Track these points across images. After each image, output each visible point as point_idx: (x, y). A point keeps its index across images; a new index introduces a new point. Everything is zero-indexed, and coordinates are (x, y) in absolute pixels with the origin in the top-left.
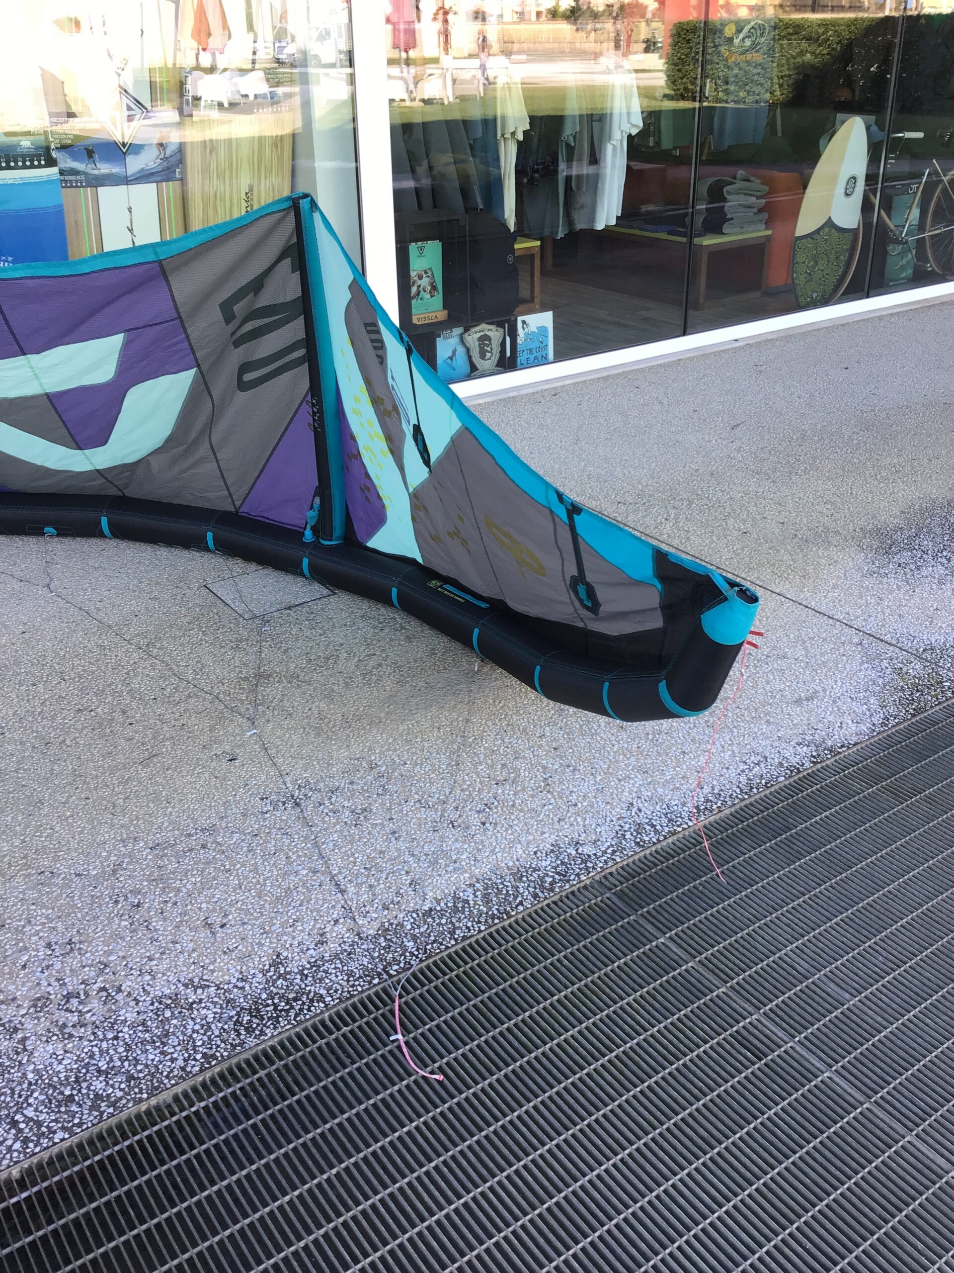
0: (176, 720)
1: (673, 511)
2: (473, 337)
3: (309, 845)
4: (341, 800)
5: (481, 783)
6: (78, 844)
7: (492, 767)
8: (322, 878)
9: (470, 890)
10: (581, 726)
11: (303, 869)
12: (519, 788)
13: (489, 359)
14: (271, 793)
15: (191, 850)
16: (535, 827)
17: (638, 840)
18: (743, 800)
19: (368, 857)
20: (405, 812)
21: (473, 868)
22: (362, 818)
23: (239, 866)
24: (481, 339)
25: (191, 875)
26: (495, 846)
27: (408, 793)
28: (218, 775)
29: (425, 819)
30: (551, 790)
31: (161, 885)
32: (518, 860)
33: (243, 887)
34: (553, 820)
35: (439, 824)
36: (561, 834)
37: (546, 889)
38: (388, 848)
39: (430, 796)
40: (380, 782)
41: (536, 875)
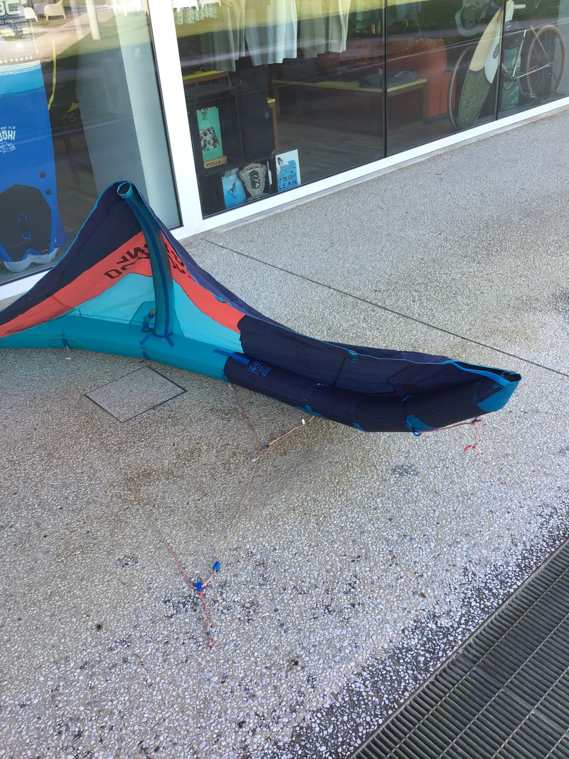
0: (81, 528)
1: (415, 294)
2: (246, 174)
4: (230, 595)
5: (341, 561)
6: (18, 670)
7: (345, 543)
8: (232, 684)
9: (360, 680)
10: (404, 494)
11: (214, 675)
12: (372, 564)
13: (259, 188)
14: (171, 594)
15: (115, 666)
16: (396, 604)
17: (482, 606)
18: (552, 553)
19: (266, 655)
20: (286, 601)
21: (356, 655)
22: (252, 613)
23: (158, 679)
24: (250, 174)
25: (120, 693)
26: (368, 629)
27: (284, 580)
28: (125, 581)
29: (304, 606)
30: (398, 562)
31: (95, 709)
32: (391, 642)
33: (166, 702)
34: (408, 594)
35: (317, 611)
36: (418, 608)
37: (422, 670)
38: (281, 642)
39: (303, 581)
40: (259, 571)
41: (410, 656)
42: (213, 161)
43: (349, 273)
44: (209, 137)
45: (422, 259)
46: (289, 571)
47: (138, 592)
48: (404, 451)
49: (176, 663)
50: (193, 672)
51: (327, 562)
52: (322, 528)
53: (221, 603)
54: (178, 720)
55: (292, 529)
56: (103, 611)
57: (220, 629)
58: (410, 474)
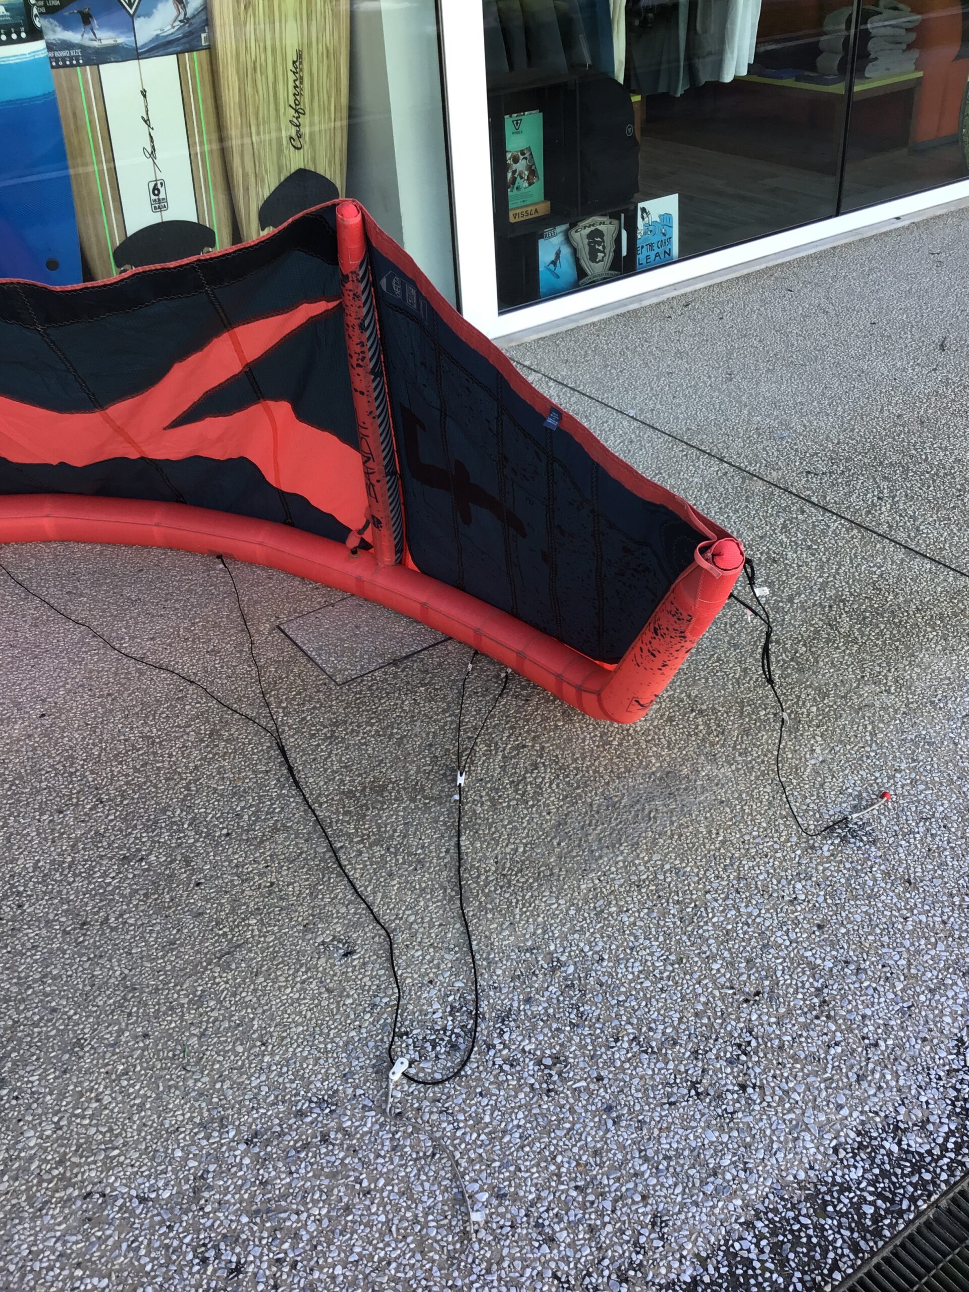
1: (884, 484)
2: (580, 235)
3: (483, 1137)
4: (518, 1037)
5: (723, 998)
6: (139, 1131)
7: (732, 965)
8: (514, 1210)
9: (750, 1237)
10: (848, 880)
11: (481, 1190)
12: (782, 1010)
13: (602, 261)
14: (412, 1021)
15: (306, 1146)
16: (824, 1094)
19: (578, 1164)
20: (618, 1064)
21: (745, 1187)
22: (555, 1078)
23: (381, 1182)
24: (591, 236)
25: (312, 1200)
26: (770, 1137)
27: (616, 1023)
28: (331, 985)
29: (652, 1078)
30: (832, 1013)
31: (268, 1224)
32: (812, 1168)
33: (394, 1229)
34: (848, 1077)
35: (675, 1090)
36: (867, 1108)
37: (869, 1232)
38: (606, 1143)
39: (650, 1029)
40: (571, 998)
41: (846, 1201)
42: (524, 210)
43: (759, 434)
44: (521, 166)
45: (899, 416)
46: (627, 1004)
47: (354, 1010)
48: (851, 794)
49: (414, 1156)
50: (444, 1178)
51: (697, 996)
52: (689, 929)
53: (500, 1051)
54: (412, 1267)
55: (634, 924)
56: (292, 1038)
57: (496, 1101)
58: (862, 840)
